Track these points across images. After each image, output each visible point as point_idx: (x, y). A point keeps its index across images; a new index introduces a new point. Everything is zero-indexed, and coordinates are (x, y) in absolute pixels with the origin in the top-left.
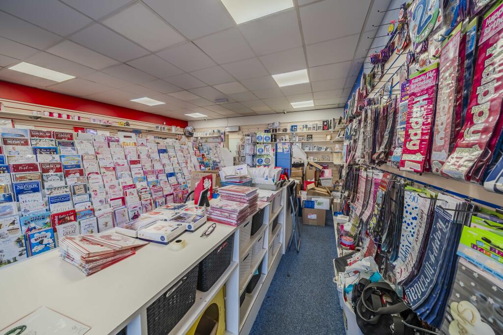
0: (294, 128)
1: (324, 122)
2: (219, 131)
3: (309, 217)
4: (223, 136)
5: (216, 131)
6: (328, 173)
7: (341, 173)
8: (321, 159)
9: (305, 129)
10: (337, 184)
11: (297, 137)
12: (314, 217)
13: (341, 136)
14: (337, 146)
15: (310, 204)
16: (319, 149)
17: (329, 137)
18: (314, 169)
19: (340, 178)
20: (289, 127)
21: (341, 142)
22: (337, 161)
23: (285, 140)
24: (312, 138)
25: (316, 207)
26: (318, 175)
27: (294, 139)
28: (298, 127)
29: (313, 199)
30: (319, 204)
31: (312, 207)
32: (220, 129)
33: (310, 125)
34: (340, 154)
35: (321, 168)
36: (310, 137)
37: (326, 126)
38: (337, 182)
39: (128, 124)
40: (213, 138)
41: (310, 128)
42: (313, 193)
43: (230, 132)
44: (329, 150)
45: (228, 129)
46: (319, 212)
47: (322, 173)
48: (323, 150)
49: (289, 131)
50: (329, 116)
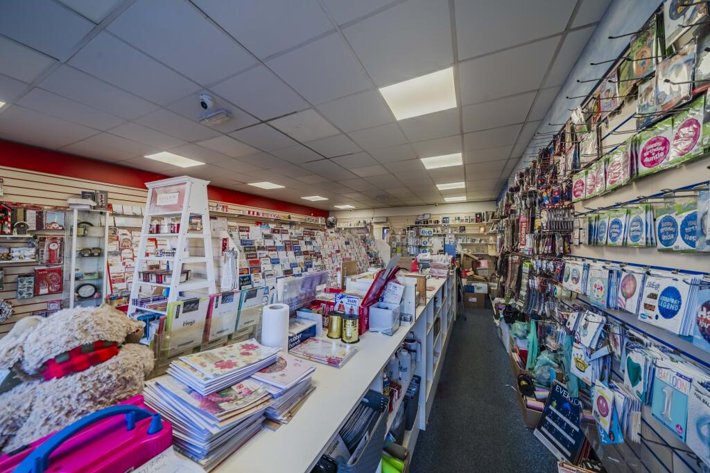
0: (445, 220)
1: (476, 214)
2: (365, 222)
3: (470, 300)
4: (369, 227)
5: (362, 222)
6: (484, 264)
7: (496, 263)
8: (475, 250)
9: (457, 221)
10: (494, 276)
11: (450, 229)
12: (474, 300)
13: (495, 229)
14: (491, 238)
15: (470, 289)
16: (473, 240)
17: (482, 229)
18: (471, 260)
19: (496, 269)
20: (440, 220)
21: (494, 234)
22: (492, 252)
23: (437, 232)
24: (464, 229)
25: (476, 291)
26: (474, 265)
27: (446, 231)
28: (450, 219)
29: (473, 284)
30: (478, 288)
31: (473, 291)
32: (366, 220)
33: (463, 217)
34: (494, 246)
35: (477, 258)
36: (463, 229)
37: (479, 218)
38: (493, 274)
39: (289, 218)
40: (358, 229)
41: (462, 220)
42: (472, 279)
43: (376, 223)
44: (483, 242)
45: (374, 220)
46: (478, 296)
47: (478, 264)
48: (477, 242)
49: (440, 223)
50: (482, 209)
